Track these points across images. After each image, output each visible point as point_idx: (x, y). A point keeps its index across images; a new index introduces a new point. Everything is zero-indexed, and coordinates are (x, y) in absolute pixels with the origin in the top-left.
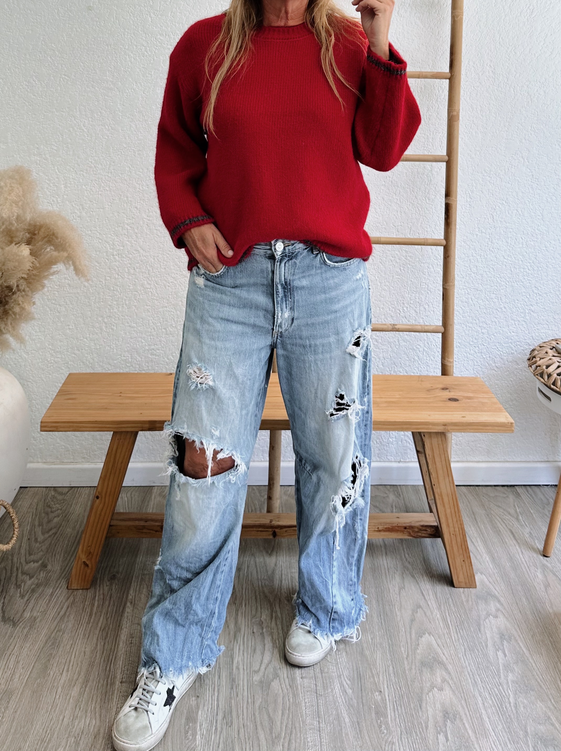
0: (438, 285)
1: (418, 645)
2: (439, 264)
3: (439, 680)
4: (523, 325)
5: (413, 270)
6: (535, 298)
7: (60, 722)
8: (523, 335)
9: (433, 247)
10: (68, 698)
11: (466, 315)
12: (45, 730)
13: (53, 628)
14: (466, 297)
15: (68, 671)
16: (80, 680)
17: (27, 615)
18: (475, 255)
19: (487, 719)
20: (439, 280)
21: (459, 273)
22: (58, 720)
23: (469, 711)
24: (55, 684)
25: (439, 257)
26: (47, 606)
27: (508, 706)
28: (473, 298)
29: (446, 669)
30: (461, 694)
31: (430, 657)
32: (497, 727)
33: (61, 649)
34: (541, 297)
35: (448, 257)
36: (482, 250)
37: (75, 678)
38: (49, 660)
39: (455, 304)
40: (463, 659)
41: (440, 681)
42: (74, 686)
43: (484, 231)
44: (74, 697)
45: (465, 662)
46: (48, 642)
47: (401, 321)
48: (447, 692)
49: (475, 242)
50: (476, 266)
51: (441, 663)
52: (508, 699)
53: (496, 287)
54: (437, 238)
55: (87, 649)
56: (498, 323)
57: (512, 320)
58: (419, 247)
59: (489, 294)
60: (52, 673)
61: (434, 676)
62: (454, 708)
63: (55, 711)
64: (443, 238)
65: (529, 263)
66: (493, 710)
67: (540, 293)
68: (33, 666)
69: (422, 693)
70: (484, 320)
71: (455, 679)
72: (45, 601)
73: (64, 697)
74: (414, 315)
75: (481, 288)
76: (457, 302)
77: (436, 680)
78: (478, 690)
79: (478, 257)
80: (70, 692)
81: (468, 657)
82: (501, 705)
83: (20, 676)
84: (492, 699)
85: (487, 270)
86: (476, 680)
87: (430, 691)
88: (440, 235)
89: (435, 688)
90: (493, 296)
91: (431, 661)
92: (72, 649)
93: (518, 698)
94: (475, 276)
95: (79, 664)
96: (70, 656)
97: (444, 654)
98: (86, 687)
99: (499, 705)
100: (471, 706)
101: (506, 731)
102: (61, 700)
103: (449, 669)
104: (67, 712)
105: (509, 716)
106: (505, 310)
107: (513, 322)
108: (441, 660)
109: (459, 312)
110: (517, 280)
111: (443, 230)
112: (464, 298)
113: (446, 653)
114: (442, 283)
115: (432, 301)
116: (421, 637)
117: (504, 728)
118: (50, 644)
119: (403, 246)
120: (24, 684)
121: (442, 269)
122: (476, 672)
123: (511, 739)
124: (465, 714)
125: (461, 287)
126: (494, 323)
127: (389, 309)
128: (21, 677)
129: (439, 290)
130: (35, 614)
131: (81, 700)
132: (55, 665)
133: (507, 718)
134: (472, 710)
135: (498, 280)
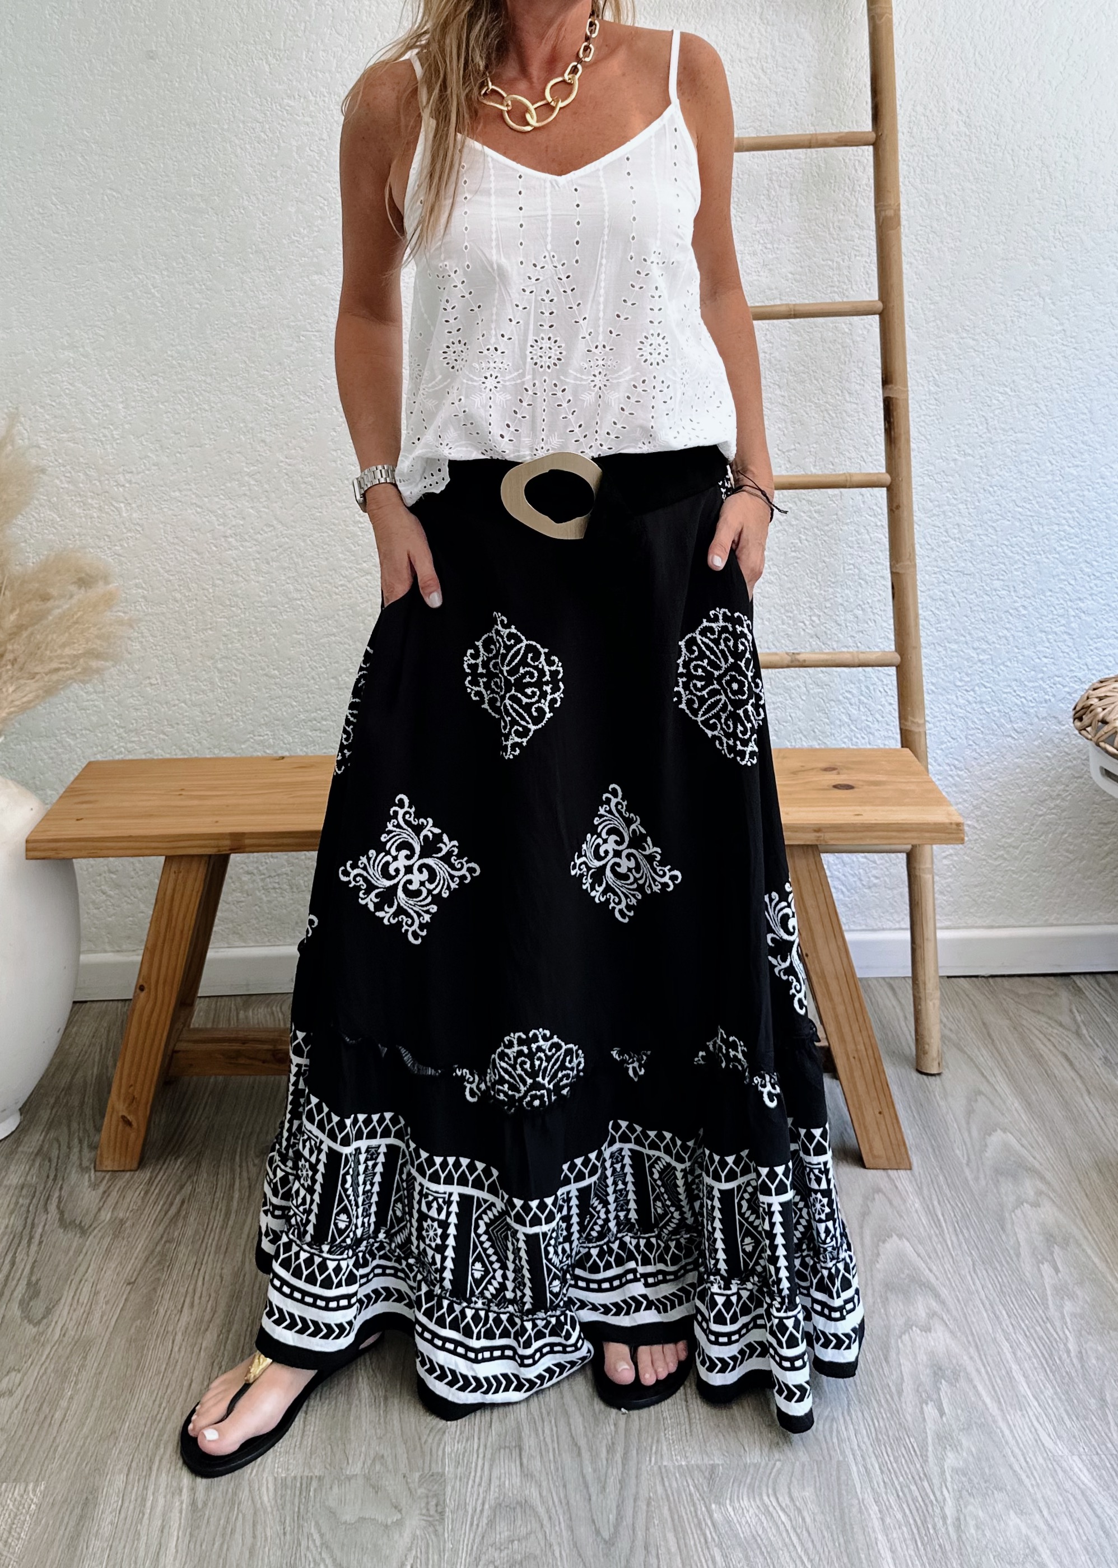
0: (880, 567)
1: (878, 1255)
2: (879, 524)
3: (922, 1313)
4: (1065, 641)
5: (826, 538)
6: (1087, 585)
7: (185, 1389)
8: (1066, 663)
9: (864, 489)
10: (196, 1350)
11: (944, 625)
12: (157, 1403)
13: (157, 1236)
14: (942, 589)
15: (192, 1305)
16: (218, 1320)
17: (106, 1216)
18: (955, 502)
19: (1022, 1379)
20: (881, 557)
21: (923, 541)
22: (181, 1386)
23: (984, 1366)
24: (170, 1329)
25: (880, 511)
26: (143, 1201)
27: (1065, 1356)
28: (956, 590)
29: (937, 1296)
30: (967, 1337)
31: (902, 1276)
32: (1042, 1392)
33: (175, 1272)
34: (1098, 582)
35: (898, 507)
36: (968, 491)
37: (207, 1318)
38: (155, 1289)
39: (920, 605)
40: (969, 1278)
41: (924, 1315)
42: (207, 1330)
43: (971, 452)
44: (206, 1348)
45: (974, 1284)
46: (151, 1259)
47: (807, 645)
48: (940, 1334)
49: (953, 476)
50: (958, 525)
51: (927, 1287)
52: (1065, 1345)
53: (1002, 566)
54: (872, 471)
55: (225, 1271)
56: (1011, 639)
57: (1042, 631)
58: (836, 491)
59: (989, 581)
60: (162, 1311)
61: (912, 1309)
62: (954, 1361)
63: (173, 1372)
64: (884, 470)
65: (1070, 512)
66: (1033, 1363)
67: (1098, 574)
68: (126, 1300)
69: (888, 1336)
70: (982, 634)
71: (954, 1313)
72: (138, 1192)
73: (189, 1349)
74: (833, 630)
75: (972, 569)
76: (923, 600)
77: (916, 1314)
78: (1003, 1330)
79: (961, 506)
80: (200, 1341)
81: (980, 1275)
82: (1051, 1355)
83: (102, 1317)
84: (1030, 1345)
85: (981, 532)
86: (998, 1313)
87: (904, 1333)
88: (876, 465)
89: (914, 1328)
90: (997, 584)
91: (906, 1281)
92: (196, 1271)
93: (1086, 1343)
94: (957, 546)
95: (213, 1295)
96: (194, 1282)
97: (931, 1271)
98: (229, 1331)
99: (1047, 1356)
100: (989, 1357)
101: (1060, 1399)
102: (182, 1354)
103: (943, 1296)
104: (196, 1373)
105: (1067, 1372)
106: (1024, 612)
107: (1043, 635)
108: (924, 1280)
109: (929, 621)
110: (1047, 548)
111: (883, 454)
112: (936, 591)
113: (934, 1268)
114: (888, 564)
115: (870, 601)
116: (884, 1242)
117: (1056, 1393)
118: (154, 1262)
119: (803, 491)
120: (110, 1329)
121: (887, 535)
122: (997, 1299)
123: (1071, 1412)
124: (978, 1371)
125: (929, 568)
126: (1004, 641)
127: (783, 620)
128: (105, 1318)
129: (883, 577)
130: (121, 1215)
131: (220, 1354)
132: (167, 1296)
133: (1064, 1378)
134: (992, 1364)
135: (1006, 550)
